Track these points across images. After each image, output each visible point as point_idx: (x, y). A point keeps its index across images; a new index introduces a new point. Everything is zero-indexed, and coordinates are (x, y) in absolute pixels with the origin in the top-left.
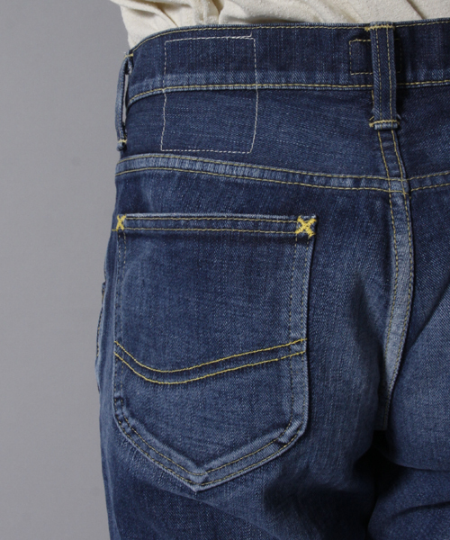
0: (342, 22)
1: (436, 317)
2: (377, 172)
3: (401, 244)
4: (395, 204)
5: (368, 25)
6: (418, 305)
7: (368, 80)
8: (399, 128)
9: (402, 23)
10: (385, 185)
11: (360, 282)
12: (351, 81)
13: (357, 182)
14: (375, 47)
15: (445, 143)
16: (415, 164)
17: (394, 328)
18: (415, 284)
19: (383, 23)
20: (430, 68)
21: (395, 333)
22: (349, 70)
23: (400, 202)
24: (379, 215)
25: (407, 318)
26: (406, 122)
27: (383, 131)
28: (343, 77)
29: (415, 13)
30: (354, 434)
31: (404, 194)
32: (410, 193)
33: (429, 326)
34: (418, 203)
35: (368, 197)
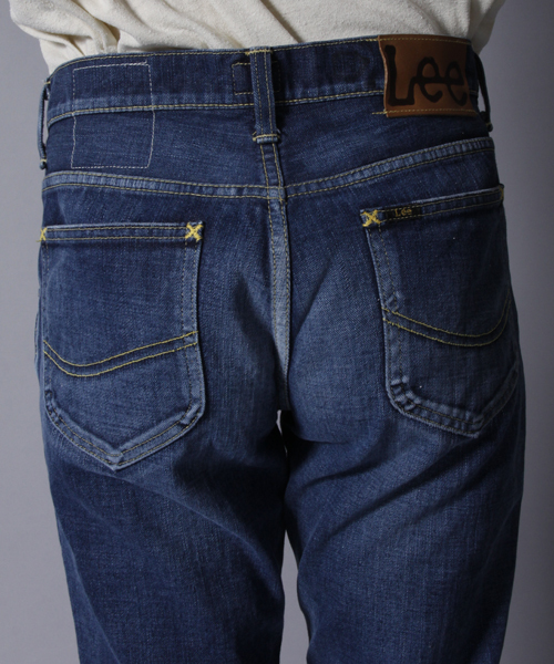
0: (227, 48)
1: (315, 309)
2: (258, 181)
3: (278, 244)
4: (272, 210)
5: (248, 50)
6: (296, 298)
7: (250, 99)
8: (279, 141)
9: (279, 47)
10: (264, 193)
11: (243, 279)
12: (235, 100)
13: (240, 191)
14: (254, 69)
15: (320, 154)
16: (292, 173)
17: (278, 320)
18: (292, 279)
19: (261, 48)
20: (306, 86)
21: (280, 324)
22: (233, 91)
23: (277, 208)
24: (259, 220)
25: (288, 310)
26: (286, 135)
27: (265, 144)
28: (228, 97)
29: (292, 38)
30: (251, 414)
31: (281, 200)
32: (286, 199)
33: (310, 316)
34: (292, 207)
35: (249, 204)
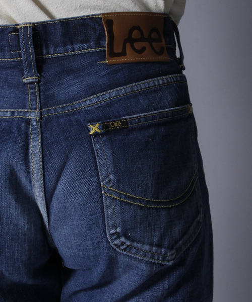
0: (5, 24)
1: (60, 187)
2: (24, 107)
3: (35, 147)
4: (32, 125)
5: (18, 25)
6: (47, 180)
7: (20, 57)
8: (39, 82)
9: (38, 23)
10: (27, 115)
11: (14, 169)
12: (12, 56)
13: (13, 113)
14: (21, 37)
15: (65, 89)
16: (46, 101)
17: (37, 194)
18: (44, 169)
19: (26, 24)
20: (56, 47)
21: (39, 197)
22: (10, 51)
23: (34, 123)
24: (23, 132)
25: (43, 188)
26: (44, 78)
27: (31, 83)
28: (7, 54)
29: (46, 17)
30: (27, 253)
31: (37, 119)
32: (41, 118)
33: (57, 192)
34: (44, 123)
35: (18, 122)
